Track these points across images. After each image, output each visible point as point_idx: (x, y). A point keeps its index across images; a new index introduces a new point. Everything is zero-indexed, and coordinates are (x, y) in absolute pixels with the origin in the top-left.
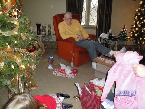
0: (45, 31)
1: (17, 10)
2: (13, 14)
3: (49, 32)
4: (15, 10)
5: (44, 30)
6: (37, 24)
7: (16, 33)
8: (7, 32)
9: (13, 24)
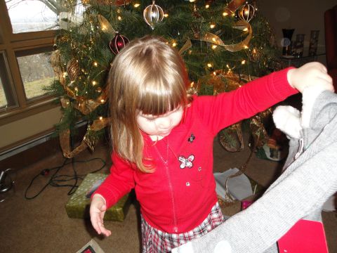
0: (302, 46)
1: (250, 7)
2: (242, 13)
3: (310, 48)
4: (246, 7)
5: (299, 44)
6: (284, 31)
7: (246, 47)
8: (233, 45)
9: (241, 32)
